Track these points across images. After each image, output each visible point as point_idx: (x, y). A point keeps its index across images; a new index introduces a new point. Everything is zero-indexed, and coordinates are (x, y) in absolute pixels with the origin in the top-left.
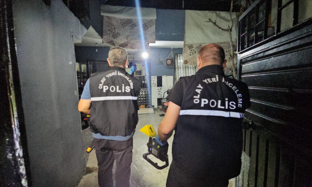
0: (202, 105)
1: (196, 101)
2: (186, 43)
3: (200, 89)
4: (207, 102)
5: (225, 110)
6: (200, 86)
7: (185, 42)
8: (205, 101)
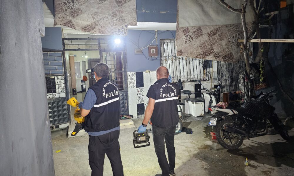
0: (164, 97)
1: (161, 96)
2: (180, 26)
3: (162, 90)
4: (165, 95)
5: (171, 97)
6: (161, 89)
7: (178, 25)
8: (164, 95)
